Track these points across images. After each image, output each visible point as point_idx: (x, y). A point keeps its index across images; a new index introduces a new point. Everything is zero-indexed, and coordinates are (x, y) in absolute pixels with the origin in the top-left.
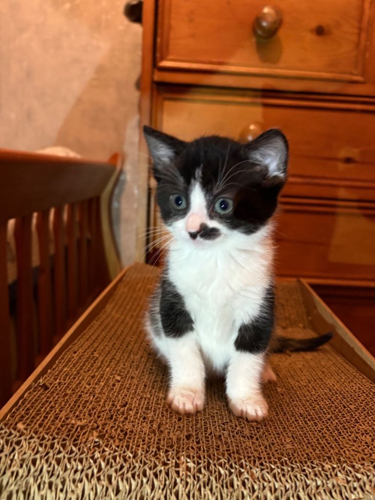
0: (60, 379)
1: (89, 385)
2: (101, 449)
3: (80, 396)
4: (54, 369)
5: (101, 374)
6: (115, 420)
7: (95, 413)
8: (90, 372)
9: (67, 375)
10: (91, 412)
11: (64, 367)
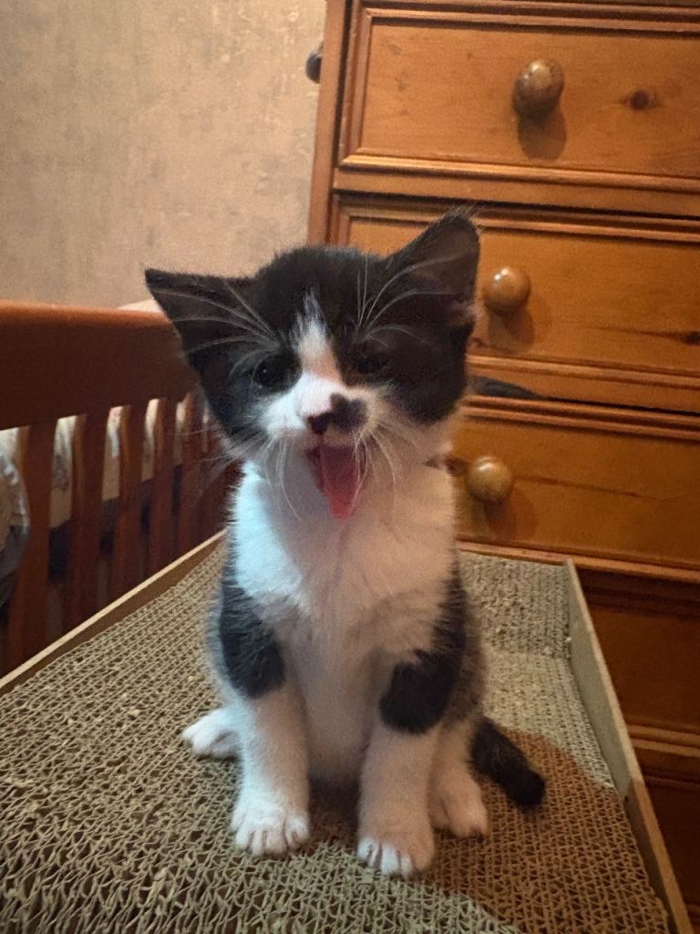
0: (28, 705)
1: (75, 719)
2: (32, 834)
3: (47, 737)
4: (27, 685)
5: (107, 703)
6: (85, 787)
7: (56, 771)
8: (89, 697)
9: (43, 698)
10: (52, 767)
11: (45, 683)
